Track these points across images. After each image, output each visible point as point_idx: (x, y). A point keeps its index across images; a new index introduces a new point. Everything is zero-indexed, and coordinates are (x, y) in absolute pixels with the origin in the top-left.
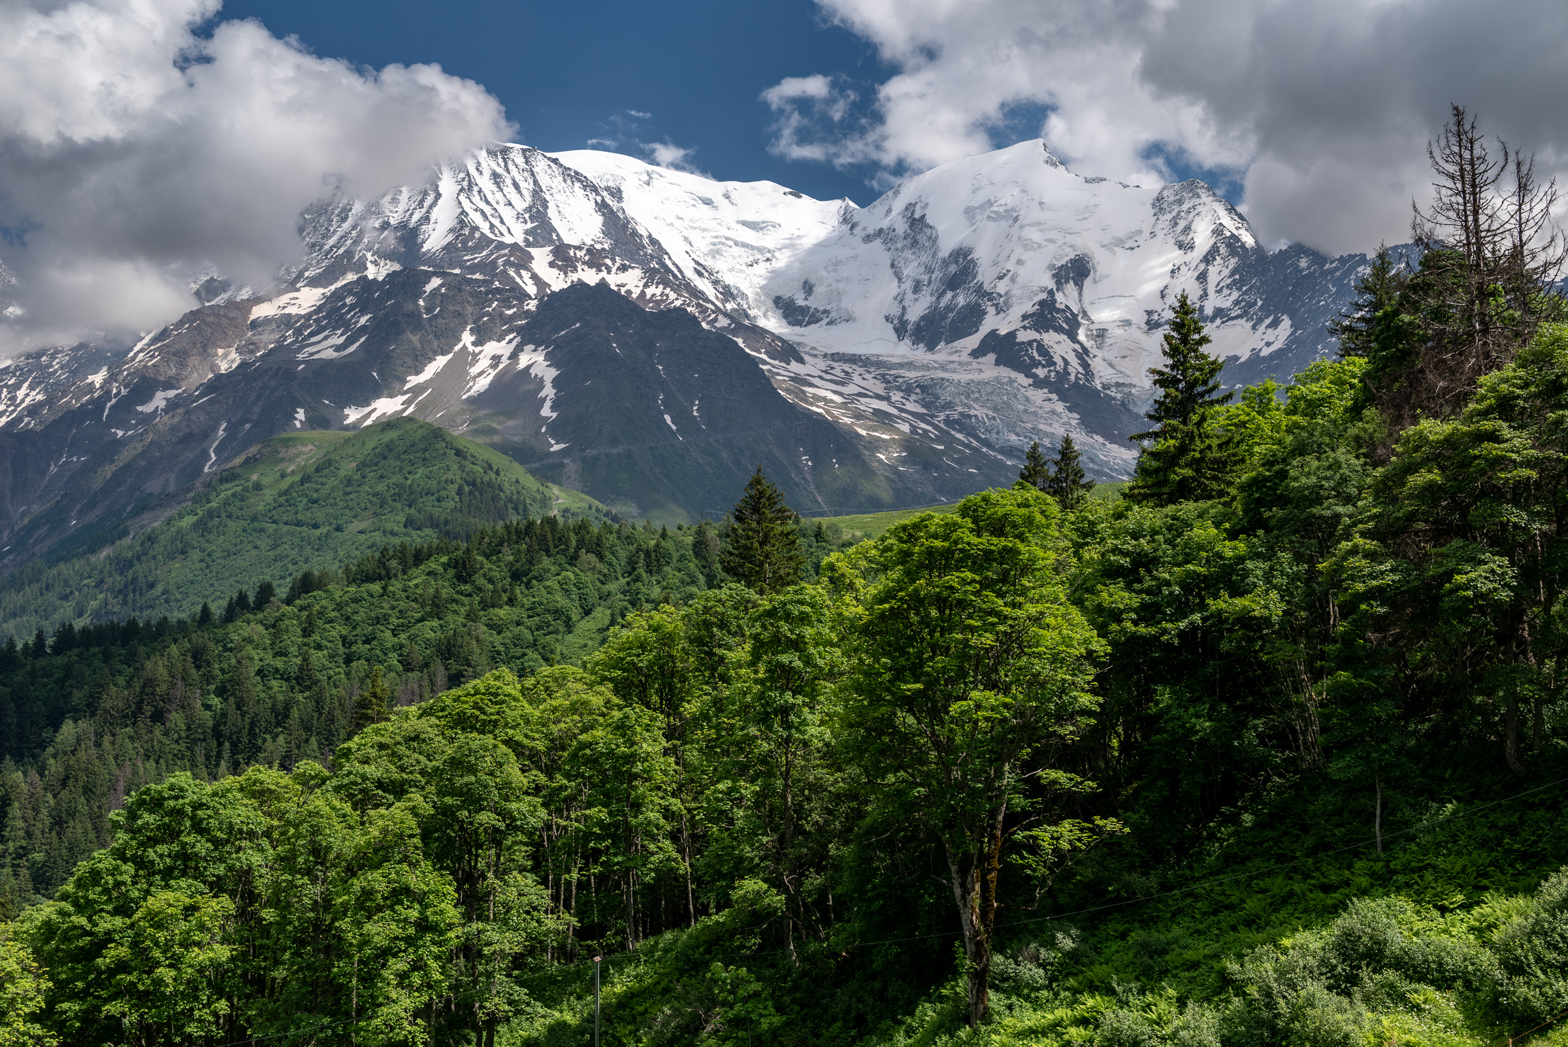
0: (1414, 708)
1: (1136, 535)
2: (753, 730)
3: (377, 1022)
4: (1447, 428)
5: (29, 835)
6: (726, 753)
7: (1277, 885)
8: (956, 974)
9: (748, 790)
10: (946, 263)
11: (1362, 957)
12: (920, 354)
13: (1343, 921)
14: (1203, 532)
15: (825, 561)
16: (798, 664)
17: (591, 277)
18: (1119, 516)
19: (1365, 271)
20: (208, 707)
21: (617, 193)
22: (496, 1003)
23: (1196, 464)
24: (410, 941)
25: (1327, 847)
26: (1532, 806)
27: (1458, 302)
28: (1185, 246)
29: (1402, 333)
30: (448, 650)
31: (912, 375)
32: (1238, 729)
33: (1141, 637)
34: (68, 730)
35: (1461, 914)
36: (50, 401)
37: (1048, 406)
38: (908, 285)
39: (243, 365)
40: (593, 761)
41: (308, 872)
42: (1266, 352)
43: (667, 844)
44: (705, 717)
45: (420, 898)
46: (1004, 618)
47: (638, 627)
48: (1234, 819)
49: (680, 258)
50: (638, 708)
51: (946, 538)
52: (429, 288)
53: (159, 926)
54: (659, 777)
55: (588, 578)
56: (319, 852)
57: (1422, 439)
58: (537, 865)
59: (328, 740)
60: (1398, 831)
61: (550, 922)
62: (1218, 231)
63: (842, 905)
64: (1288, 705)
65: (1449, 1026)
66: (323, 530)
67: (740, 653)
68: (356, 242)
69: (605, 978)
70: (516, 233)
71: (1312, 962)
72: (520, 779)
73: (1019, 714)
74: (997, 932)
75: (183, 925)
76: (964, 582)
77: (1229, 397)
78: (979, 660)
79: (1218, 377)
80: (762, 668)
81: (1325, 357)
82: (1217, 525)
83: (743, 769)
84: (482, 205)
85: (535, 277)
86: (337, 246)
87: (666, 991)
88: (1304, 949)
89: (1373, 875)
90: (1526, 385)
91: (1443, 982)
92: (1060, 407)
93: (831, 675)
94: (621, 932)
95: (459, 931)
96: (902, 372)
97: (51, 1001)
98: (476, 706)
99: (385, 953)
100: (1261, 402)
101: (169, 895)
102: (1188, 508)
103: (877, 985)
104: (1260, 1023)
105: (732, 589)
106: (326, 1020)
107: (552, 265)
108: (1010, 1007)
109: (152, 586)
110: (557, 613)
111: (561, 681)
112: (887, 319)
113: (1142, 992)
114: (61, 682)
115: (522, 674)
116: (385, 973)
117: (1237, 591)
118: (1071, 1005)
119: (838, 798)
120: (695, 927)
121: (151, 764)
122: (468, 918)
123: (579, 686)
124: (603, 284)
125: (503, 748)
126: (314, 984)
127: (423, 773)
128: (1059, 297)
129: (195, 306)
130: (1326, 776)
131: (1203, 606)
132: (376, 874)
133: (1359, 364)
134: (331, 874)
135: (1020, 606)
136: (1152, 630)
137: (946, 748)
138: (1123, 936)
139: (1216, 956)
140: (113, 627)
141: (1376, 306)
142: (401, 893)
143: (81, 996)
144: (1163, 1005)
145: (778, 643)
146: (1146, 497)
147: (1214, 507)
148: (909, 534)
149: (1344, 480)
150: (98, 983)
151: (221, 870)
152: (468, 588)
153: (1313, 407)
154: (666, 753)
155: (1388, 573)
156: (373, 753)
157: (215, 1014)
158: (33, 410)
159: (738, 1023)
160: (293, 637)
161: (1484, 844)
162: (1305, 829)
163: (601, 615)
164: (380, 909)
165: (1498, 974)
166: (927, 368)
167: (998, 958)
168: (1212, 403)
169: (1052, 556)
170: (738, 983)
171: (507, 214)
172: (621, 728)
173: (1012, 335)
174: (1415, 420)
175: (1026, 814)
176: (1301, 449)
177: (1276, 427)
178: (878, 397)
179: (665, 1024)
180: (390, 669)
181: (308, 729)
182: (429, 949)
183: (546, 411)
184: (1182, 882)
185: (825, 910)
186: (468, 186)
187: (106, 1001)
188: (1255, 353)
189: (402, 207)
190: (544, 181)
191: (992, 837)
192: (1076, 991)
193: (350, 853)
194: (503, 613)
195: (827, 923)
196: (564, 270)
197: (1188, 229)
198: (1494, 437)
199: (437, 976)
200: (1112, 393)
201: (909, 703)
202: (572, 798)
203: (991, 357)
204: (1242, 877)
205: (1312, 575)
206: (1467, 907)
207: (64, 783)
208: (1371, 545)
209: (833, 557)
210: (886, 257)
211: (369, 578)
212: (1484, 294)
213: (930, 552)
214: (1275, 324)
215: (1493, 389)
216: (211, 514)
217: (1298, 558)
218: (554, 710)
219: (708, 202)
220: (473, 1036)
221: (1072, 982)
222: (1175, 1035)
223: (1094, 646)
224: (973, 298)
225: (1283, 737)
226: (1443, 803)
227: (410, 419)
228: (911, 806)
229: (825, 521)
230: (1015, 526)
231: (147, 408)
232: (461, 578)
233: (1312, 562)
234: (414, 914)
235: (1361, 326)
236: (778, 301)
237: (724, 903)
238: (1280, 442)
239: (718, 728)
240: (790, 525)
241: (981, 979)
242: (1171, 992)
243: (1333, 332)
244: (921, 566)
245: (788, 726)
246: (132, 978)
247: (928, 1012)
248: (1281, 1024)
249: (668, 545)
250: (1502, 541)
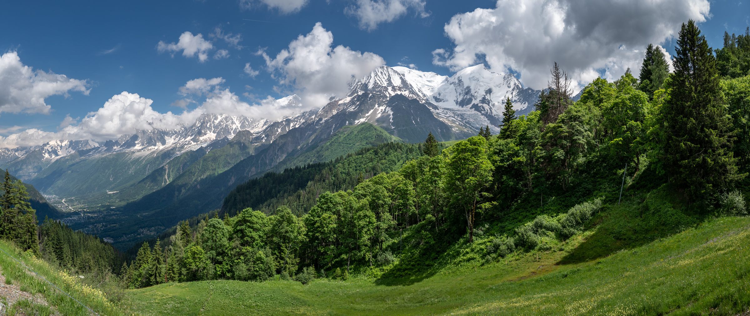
0: (548, 179)
1: (500, 146)
2: (429, 185)
3: (361, 240)
4: (554, 125)
5: (303, 202)
6: (424, 189)
7: (524, 214)
8: (467, 233)
9: (429, 197)
10: (465, 89)
11: (539, 227)
12: (460, 108)
13: (536, 220)
14: (512, 145)
15: (443, 151)
16: (438, 171)
17: (399, 93)
18: (497, 142)
19: (540, 93)
20: (332, 179)
21: (404, 75)
22: (383, 238)
23: (510, 131)
24: (367, 225)
25: (533, 206)
26: (567, 197)
27: (555, 100)
28: (509, 87)
29: (546, 106)
30: (374, 169)
31: (459, 112)
32: (518, 184)
33: (501, 166)
34: (309, 183)
35: (555, 217)
36: (306, 121)
37: (484, 119)
38: (458, 94)
39: (337, 113)
40: (400, 191)
41: (349, 211)
42: (523, 109)
43: (414, 207)
44: (421, 182)
45: (369, 217)
46: (476, 162)
47: (408, 164)
48: (517, 201)
49: (416, 89)
50: (408, 180)
51: (465, 146)
52: (369, 96)
53: (325, 220)
54: (412, 194)
55: (399, 154)
56: (351, 207)
57: (550, 127)
58: (390, 211)
59: (353, 186)
60: (545, 202)
61: (392, 222)
62: (515, 84)
63: (446, 219)
64: (526, 179)
65: (553, 238)
66: (351, 145)
67: (427, 169)
68: (357, 88)
69: (402, 234)
70: (385, 84)
71: (530, 228)
72: (387, 194)
73: (478, 181)
74: (474, 225)
75: (328, 220)
76: (468, 155)
77: (516, 118)
78: (471, 171)
79: (515, 114)
80: (431, 172)
81: (533, 111)
82: (514, 143)
83: (428, 192)
84: (379, 79)
85: (389, 93)
86: (353, 88)
87: (414, 236)
88: (529, 226)
89: (541, 211)
90: (566, 117)
91: (552, 231)
92: (486, 119)
93: (444, 174)
94: (405, 225)
95: (376, 224)
96: (457, 112)
97: (307, 232)
98: (379, 180)
99: (363, 227)
100: (522, 119)
101: (326, 214)
102: (509, 140)
103: (452, 235)
104: (521, 240)
105: (426, 156)
106: (353, 240)
107: (392, 90)
108: (477, 239)
109: (323, 156)
110: (393, 161)
111: (394, 175)
112: (454, 101)
113: (500, 235)
114: (308, 174)
115: (387, 173)
116: (363, 231)
117: (518, 156)
118: (487, 238)
119: (445, 198)
120: (419, 224)
121: (323, 190)
122: (377, 221)
123: (397, 176)
124: (401, 94)
125: (384, 188)
126: (351, 232)
127: (369, 193)
128: (486, 97)
129: (329, 102)
130: (533, 193)
131: (512, 159)
132: (361, 212)
133: (539, 112)
134: (353, 212)
135: (479, 160)
136: (503, 164)
137: (465, 189)
138: (497, 225)
139: (514, 228)
140: (316, 164)
141: (542, 101)
142: (365, 216)
143: (312, 232)
144: (504, 238)
145: (434, 167)
146: (501, 138)
147: (513, 140)
148: (458, 145)
149: (536, 135)
150: (315, 230)
151: (335, 210)
152: (377, 156)
153: (531, 120)
154: (413, 189)
155: (543, 153)
156: (361, 188)
157: (334, 237)
158: (303, 123)
159: (427, 243)
160: (346, 166)
161: (559, 204)
162: (529, 203)
163: (401, 161)
164: (362, 219)
165: (561, 228)
166: (462, 111)
167: (475, 230)
168: (513, 119)
169: (484, 150)
170: (427, 235)
171: (383, 80)
172: (405, 184)
173: (477, 104)
174: (548, 124)
175: (480, 201)
176: (529, 129)
177: (525, 124)
178: (453, 117)
179: (413, 243)
180: (363, 172)
181: (349, 184)
182: (371, 227)
183: (391, 120)
184: (508, 214)
185: (443, 221)
186: (376, 75)
187: (316, 233)
188: (521, 109)
189: (365, 80)
190: (390, 73)
191: (473, 206)
192: (489, 236)
193: (357, 208)
194: (383, 161)
195: (443, 223)
196: (394, 91)
197: (510, 83)
198: (561, 127)
199: (372, 232)
200: (496, 116)
201: (458, 179)
202: (396, 198)
203: (474, 109)
204: (518, 212)
205: (531, 153)
206: (556, 216)
207: (309, 192)
208: (541, 148)
209: (444, 150)
210: (454, 88)
211: (359, 154)
212: (560, 99)
213: (462, 149)
214: (525, 103)
215: (561, 118)
216: (332, 142)
217: (528, 150)
218: (393, 181)
219: (421, 76)
220: (378, 244)
221: (488, 234)
222: (506, 243)
223: (492, 168)
224: (470, 97)
225: (525, 185)
226: (552, 197)
227: (366, 123)
228: (458, 200)
229: (443, 142)
230: (478, 144)
231: (321, 122)
232: (376, 154)
233: (531, 151)
234: (368, 220)
235: (539, 104)
236: (434, 97)
237: (424, 219)
238: (525, 127)
239: (423, 184)
240: (436, 143)
241: (471, 234)
242: (506, 235)
243: (534, 106)
244: (460, 152)
245: (436, 184)
246: (320, 229)
247: (462, 240)
248: (525, 240)
249: (414, 147)
250: (562, 147)
